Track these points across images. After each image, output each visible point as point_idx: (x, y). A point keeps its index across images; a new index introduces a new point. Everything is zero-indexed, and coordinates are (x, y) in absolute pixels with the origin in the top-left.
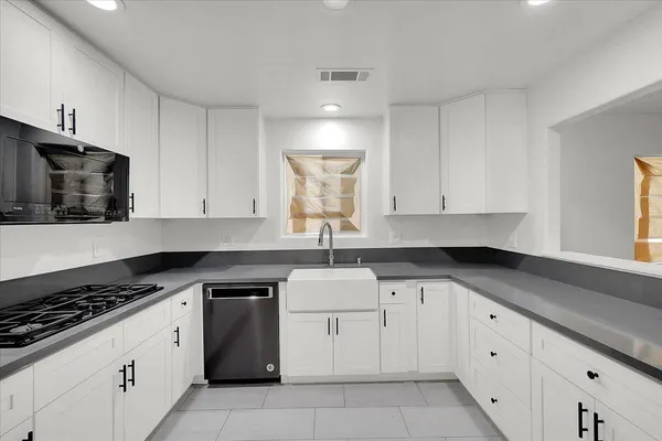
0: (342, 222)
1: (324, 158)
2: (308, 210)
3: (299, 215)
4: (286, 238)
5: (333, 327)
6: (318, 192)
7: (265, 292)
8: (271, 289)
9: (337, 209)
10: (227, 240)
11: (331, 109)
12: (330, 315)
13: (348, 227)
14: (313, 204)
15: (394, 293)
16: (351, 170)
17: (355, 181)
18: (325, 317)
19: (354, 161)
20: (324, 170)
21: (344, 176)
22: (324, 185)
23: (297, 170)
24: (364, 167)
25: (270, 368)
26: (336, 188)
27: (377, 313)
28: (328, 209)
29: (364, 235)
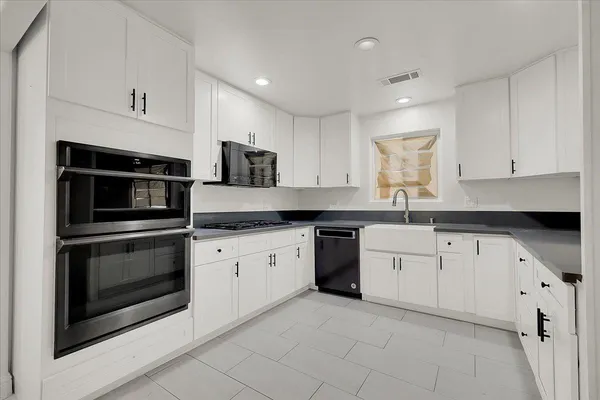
0: (420, 189)
1: (404, 139)
2: (392, 181)
3: (384, 185)
4: (374, 202)
5: (397, 264)
6: (399, 167)
7: (350, 235)
8: (354, 233)
9: (415, 179)
10: (334, 204)
11: (404, 101)
12: (395, 256)
13: (425, 194)
14: (395, 176)
15: (449, 244)
16: (429, 146)
17: (431, 154)
18: (391, 256)
19: (432, 138)
20: (404, 148)
21: (421, 152)
22: (404, 160)
23: (383, 151)
24: (439, 142)
25: (354, 286)
26: (415, 161)
27: (434, 259)
28: (408, 179)
29: (440, 200)
